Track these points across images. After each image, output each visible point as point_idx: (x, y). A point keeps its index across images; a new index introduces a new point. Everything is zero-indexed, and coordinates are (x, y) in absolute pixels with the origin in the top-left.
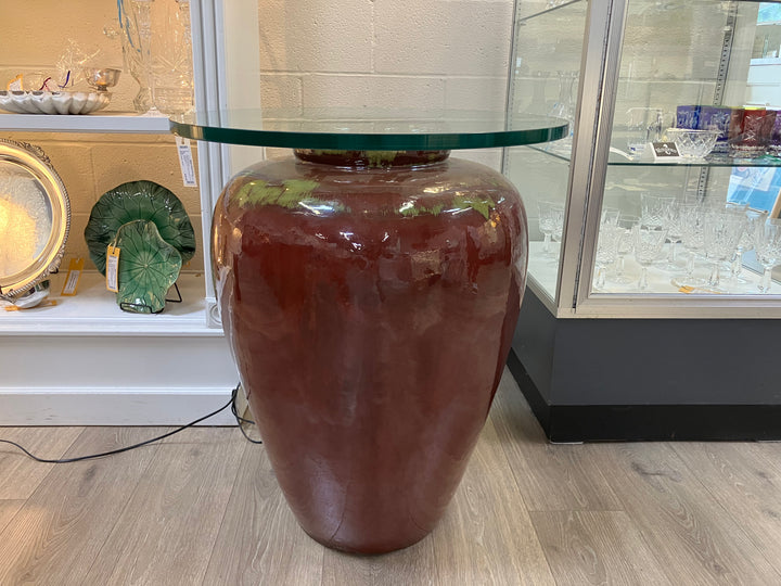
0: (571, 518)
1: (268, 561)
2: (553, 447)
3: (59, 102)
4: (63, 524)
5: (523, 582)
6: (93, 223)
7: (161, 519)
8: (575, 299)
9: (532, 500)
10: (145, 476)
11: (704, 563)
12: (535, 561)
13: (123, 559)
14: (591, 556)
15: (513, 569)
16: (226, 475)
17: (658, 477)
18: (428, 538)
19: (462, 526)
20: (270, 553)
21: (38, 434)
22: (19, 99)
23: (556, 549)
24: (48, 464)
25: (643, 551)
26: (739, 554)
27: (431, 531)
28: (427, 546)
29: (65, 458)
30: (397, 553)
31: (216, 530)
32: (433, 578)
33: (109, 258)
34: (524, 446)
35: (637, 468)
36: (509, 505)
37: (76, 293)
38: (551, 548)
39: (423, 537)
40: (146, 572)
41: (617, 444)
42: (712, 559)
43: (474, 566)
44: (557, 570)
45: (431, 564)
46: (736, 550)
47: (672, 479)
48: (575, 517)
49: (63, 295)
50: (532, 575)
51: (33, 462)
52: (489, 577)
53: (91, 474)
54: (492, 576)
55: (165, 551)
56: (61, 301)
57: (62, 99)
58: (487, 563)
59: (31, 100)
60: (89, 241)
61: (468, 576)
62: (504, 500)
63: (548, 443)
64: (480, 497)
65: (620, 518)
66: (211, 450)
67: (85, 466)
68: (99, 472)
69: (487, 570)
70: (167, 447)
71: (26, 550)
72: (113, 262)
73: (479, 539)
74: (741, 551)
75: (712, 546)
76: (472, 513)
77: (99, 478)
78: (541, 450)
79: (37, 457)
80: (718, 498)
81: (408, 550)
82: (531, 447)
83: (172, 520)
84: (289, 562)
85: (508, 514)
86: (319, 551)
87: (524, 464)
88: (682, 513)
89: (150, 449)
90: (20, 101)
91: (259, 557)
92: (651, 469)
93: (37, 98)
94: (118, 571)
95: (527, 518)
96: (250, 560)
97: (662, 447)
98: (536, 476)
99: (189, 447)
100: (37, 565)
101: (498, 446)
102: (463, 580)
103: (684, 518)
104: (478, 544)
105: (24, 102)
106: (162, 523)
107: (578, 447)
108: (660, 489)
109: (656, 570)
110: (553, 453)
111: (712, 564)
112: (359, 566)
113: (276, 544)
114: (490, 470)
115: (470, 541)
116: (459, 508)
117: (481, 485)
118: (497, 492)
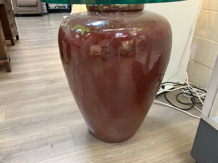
19: (114, 150)
28: (99, 143)
32: (85, 147)
43: (95, 156)
45: (92, 145)
52: (90, 161)
61: (89, 156)
69: (93, 160)
76: (122, 152)
102: (87, 155)
104: (106, 156)
114: (154, 154)
115: (106, 154)
116: (123, 148)
117: (141, 152)
118: (139, 158)
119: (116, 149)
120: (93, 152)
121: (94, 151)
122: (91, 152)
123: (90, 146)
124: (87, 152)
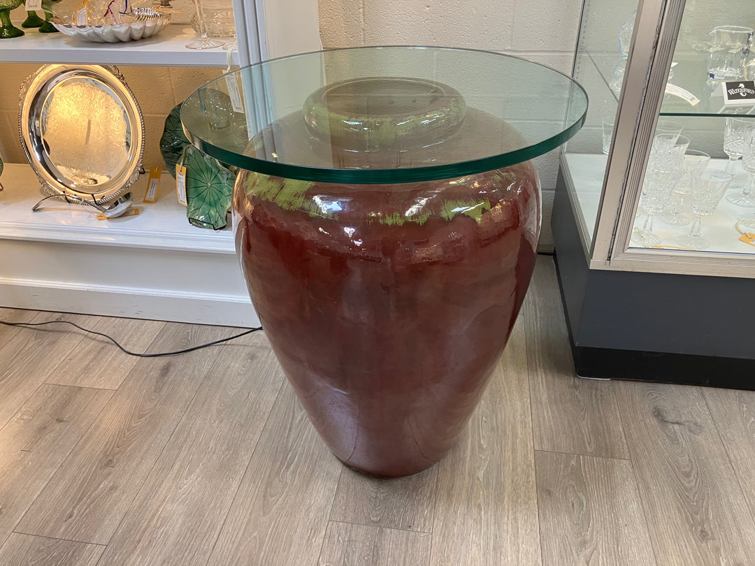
0: (573, 462)
1: (294, 472)
2: (578, 381)
3: (119, 32)
4: (140, 417)
5: (510, 522)
6: (167, 134)
7: (214, 422)
8: (610, 252)
9: (541, 438)
10: (208, 377)
11: (691, 526)
12: (526, 503)
13: (182, 455)
14: (581, 504)
15: (503, 509)
16: (273, 383)
17: (676, 427)
18: (435, 467)
19: (468, 458)
20: (297, 466)
21: (130, 325)
22: (84, 32)
23: (549, 493)
24: (135, 357)
25: (634, 506)
26: (731, 522)
27: (439, 460)
28: (432, 476)
29: (148, 353)
30: (404, 479)
31: (257, 437)
32: (429, 508)
33: (178, 175)
34: (550, 377)
35: (658, 414)
36: (518, 441)
37: (156, 200)
38: (545, 491)
39: (431, 465)
40: (198, 471)
41: (645, 384)
42: (702, 523)
43: (469, 500)
44: (545, 515)
45: (431, 492)
46: (729, 516)
47: (690, 431)
48: (578, 461)
49: (145, 201)
50: (519, 516)
51: (124, 354)
52: (480, 513)
53: (166, 370)
54: (483, 512)
55: (214, 453)
56: (143, 209)
57: (121, 30)
58: (481, 500)
59: (94, 33)
60: (164, 153)
61: (461, 509)
62: (515, 435)
63: (575, 376)
64: (492, 429)
65: (623, 467)
66: (266, 355)
67: (162, 361)
68: (172, 369)
69: (479, 506)
70: (229, 348)
71: (111, 439)
72: (181, 179)
73: (481, 474)
74: (734, 519)
75: (707, 509)
76: (480, 446)
77: (172, 375)
78: (565, 383)
79: (126, 350)
80: (732, 457)
81: (414, 477)
82: (557, 380)
83: (224, 422)
84: (311, 476)
85: (514, 451)
86: (337, 469)
87: (544, 398)
88: (688, 469)
89: (216, 349)
90: (85, 33)
91: (288, 468)
92: (671, 417)
93: (99, 30)
94: (177, 466)
95: (531, 457)
96: (280, 468)
97: (692, 392)
98: (552, 412)
99: (248, 350)
100: (118, 453)
101: (524, 376)
102: (456, 513)
103: (687, 475)
104: (478, 479)
105: (88, 34)
106: (216, 424)
107: (604, 384)
108: (674, 440)
109: (640, 528)
110: (576, 387)
111: (699, 528)
112: (368, 487)
113: (304, 456)
114: (510, 401)
115: (472, 475)
116: (470, 439)
117: (497, 417)
118: (510, 427)
119: (468, 452)
120: (454, 499)
121: (450, 496)
122: (451, 502)
123: (430, 497)
124: (448, 510)
